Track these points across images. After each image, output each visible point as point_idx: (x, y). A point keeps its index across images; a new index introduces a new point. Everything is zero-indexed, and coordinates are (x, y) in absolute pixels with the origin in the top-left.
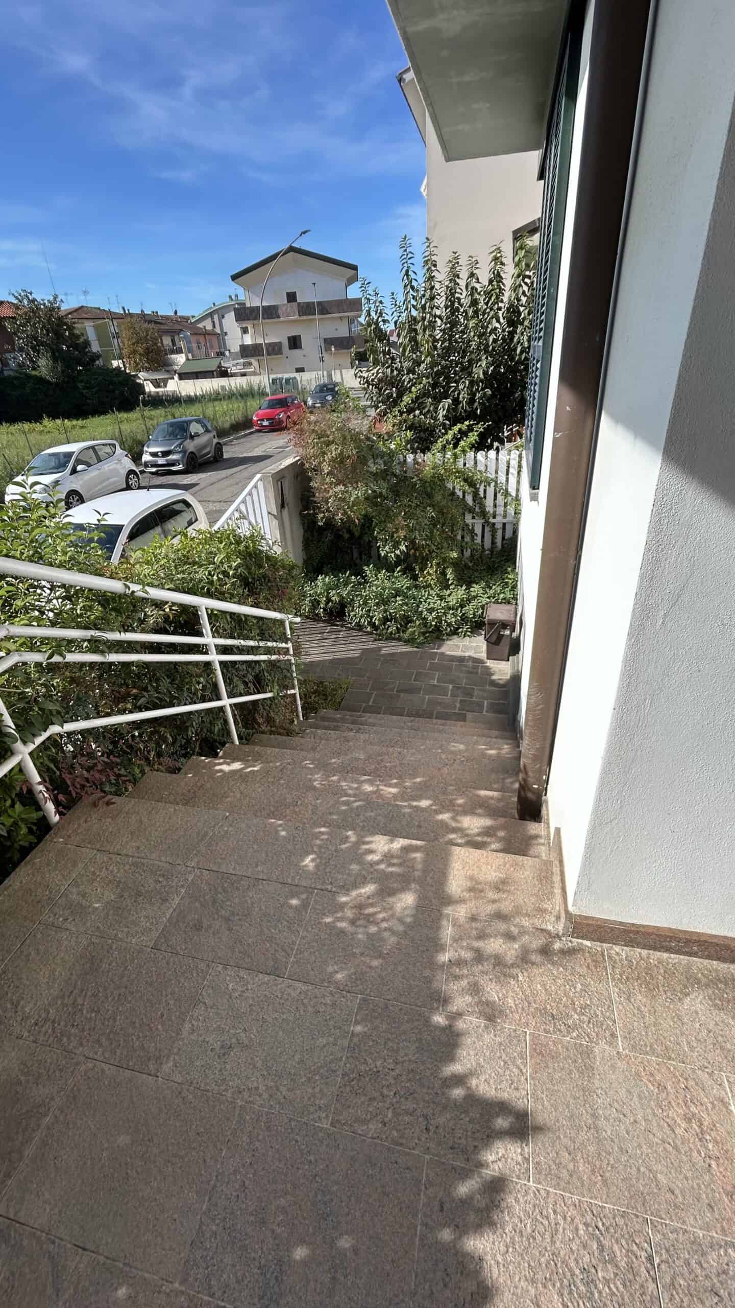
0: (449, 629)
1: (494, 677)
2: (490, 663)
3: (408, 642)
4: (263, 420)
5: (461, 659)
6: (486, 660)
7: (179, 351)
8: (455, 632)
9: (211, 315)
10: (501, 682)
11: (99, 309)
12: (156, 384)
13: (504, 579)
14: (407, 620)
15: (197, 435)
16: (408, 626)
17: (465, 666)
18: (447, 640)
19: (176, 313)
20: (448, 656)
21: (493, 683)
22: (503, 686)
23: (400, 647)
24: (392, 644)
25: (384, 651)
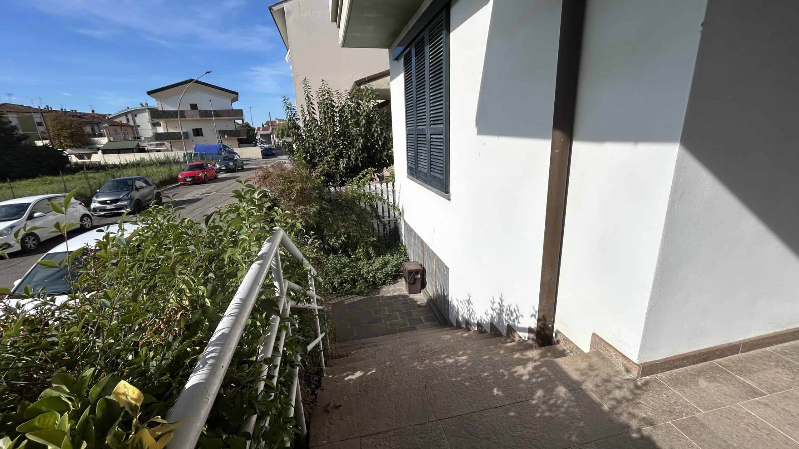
0: (380, 282)
1: (418, 303)
2: (411, 296)
3: (358, 294)
4: (187, 178)
5: (395, 297)
6: (408, 295)
7: (101, 135)
8: (384, 283)
9: (126, 114)
10: (424, 305)
11: (22, 106)
12: (80, 156)
13: (399, 250)
14: (354, 281)
15: (142, 188)
16: (356, 285)
17: (399, 300)
18: (381, 288)
19: (93, 111)
20: (386, 297)
21: (419, 306)
22: (426, 306)
23: (355, 298)
24: (349, 297)
25: (346, 302)
